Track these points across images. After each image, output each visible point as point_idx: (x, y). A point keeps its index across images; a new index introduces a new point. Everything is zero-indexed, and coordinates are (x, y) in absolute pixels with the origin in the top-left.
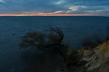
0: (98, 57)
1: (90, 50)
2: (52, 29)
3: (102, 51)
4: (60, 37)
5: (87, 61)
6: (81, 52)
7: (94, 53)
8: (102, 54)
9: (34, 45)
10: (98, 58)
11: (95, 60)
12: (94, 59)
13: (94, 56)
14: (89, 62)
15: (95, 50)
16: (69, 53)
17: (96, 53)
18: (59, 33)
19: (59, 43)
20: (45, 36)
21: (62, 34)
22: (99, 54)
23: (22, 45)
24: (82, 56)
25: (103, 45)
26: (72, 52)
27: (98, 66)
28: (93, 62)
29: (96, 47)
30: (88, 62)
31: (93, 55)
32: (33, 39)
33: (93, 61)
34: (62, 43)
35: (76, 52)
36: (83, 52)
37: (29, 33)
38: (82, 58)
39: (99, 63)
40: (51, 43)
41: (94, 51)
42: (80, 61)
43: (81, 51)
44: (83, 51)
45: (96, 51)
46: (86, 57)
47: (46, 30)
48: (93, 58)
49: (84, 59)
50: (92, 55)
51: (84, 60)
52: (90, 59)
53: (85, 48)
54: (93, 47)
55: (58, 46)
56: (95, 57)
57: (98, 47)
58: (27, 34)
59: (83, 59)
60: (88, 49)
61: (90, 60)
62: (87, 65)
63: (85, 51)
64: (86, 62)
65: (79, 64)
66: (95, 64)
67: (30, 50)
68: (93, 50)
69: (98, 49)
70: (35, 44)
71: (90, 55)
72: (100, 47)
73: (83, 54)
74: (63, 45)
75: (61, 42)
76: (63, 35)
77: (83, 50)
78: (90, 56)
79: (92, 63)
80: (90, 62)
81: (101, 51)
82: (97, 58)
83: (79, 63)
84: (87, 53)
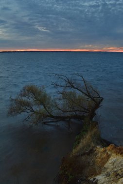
6: (105, 155)
24: (102, 168)
35: (92, 152)
36: (108, 157)
38: (100, 174)
42: (89, 178)
43: (105, 151)
44: (109, 153)
49: (101, 178)
50: (122, 176)
51: (97, 182)
59: (97, 177)
63: (114, 155)
71: (119, 172)
73: (105, 163)
77: (110, 150)
78: (117, 176)
84: (114, 162)
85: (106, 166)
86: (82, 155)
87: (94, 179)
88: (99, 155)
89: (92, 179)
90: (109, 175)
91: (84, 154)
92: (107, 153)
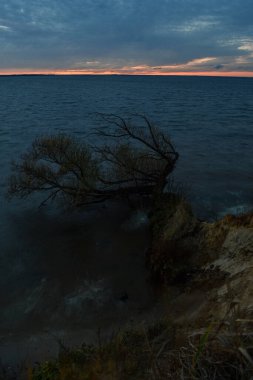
5: (227, 274)
6: (219, 232)
14: (234, 277)
16: (170, 232)
18: (156, 147)
21: (169, 149)
24: (218, 250)
26: (182, 228)
28: (248, 282)
30: (231, 279)
33: (250, 278)
35: (197, 230)
36: (225, 233)
38: (218, 258)
40: (124, 185)
42: (203, 267)
43: (218, 226)
44: (225, 227)
46: (232, 256)
49: (223, 263)
51: (218, 268)
52: (245, 266)
53: (234, 218)
59: (216, 263)
60: (247, 224)
61: (242, 273)
62: (223, 291)
63: (234, 228)
64: (223, 278)
65: (196, 280)
67: (42, 204)
70: (61, 184)
71: (249, 248)
73: (223, 241)
76: (177, 155)
77: (225, 224)
78: (247, 254)
79: (246, 286)
80: (237, 281)
83: (198, 278)
84: (238, 238)
85: (225, 245)
86: (182, 237)
87: (212, 266)
88: (210, 232)
89: (208, 267)
90: (234, 256)
91: (186, 235)
92: (222, 229)
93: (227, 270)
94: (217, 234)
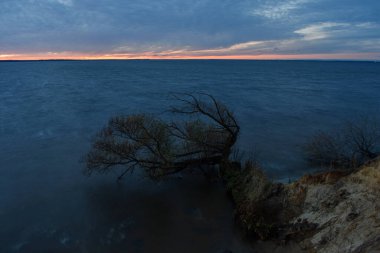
0: (357, 211)
1: (331, 183)
2: (198, 108)
3: (375, 189)
4: (228, 135)
5: (316, 225)
6: (299, 190)
7: (344, 195)
8: (374, 201)
9: (135, 160)
10: (356, 215)
11: (348, 220)
12: (344, 216)
13: (344, 208)
14: (323, 227)
15: (349, 187)
16: (254, 194)
17: (353, 196)
18: (222, 122)
19: (220, 154)
20: (175, 131)
21: (232, 123)
22: (363, 199)
23: (94, 162)
24: (302, 205)
25: (376, 167)
26: (266, 189)
27: (358, 243)
28: (338, 229)
29: (353, 175)
30: (321, 229)
31: (341, 204)
32: (130, 141)
33: (339, 226)
34: (231, 158)
35: (280, 190)
36: (305, 191)
37: (117, 120)
38: (302, 213)
39: (362, 235)
41: (344, 188)
42: (291, 222)
43: (297, 185)
44: (304, 186)
45: (351, 191)
46: (315, 209)
47: (178, 111)
48: (341, 213)
49: (308, 216)
50: (336, 203)
51: (306, 221)
52: (331, 217)
53: (310, 177)
54: (340, 175)
55: (217, 166)
56: (349, 210)
57: (359, 175)
58: (111, 122)
59: (302, 217)
60: (323, 182)
61: (329, 222)
62: (317, 238)
63: (312, 186)
64: (314, 229)
65: (288, 233)
66: (345, 238)
67: (119, 178)
68: (342, 185)
69: (361, 182)
70: (138, 158)
71: (329, 201)
72: (365, 174)
73: (304, 198)
74: (237, 165)
75: (228, 153)
76: (238, 128)
77: (303, 183)
78: (329, 206)
79: (337, 233)
80: (327, 230)
81: (371, 191)
82: (353, 216)
83: (290, 231)
84: (317, 194)
85: (307, 200)
86: (268, 198)
87: (300, 220)
88: (292, 191)
89: (296, 221)
90: (318, 210)
91: (272, 195)
92: (302, 188)
93: (315, 222)
94: (298, 192)
